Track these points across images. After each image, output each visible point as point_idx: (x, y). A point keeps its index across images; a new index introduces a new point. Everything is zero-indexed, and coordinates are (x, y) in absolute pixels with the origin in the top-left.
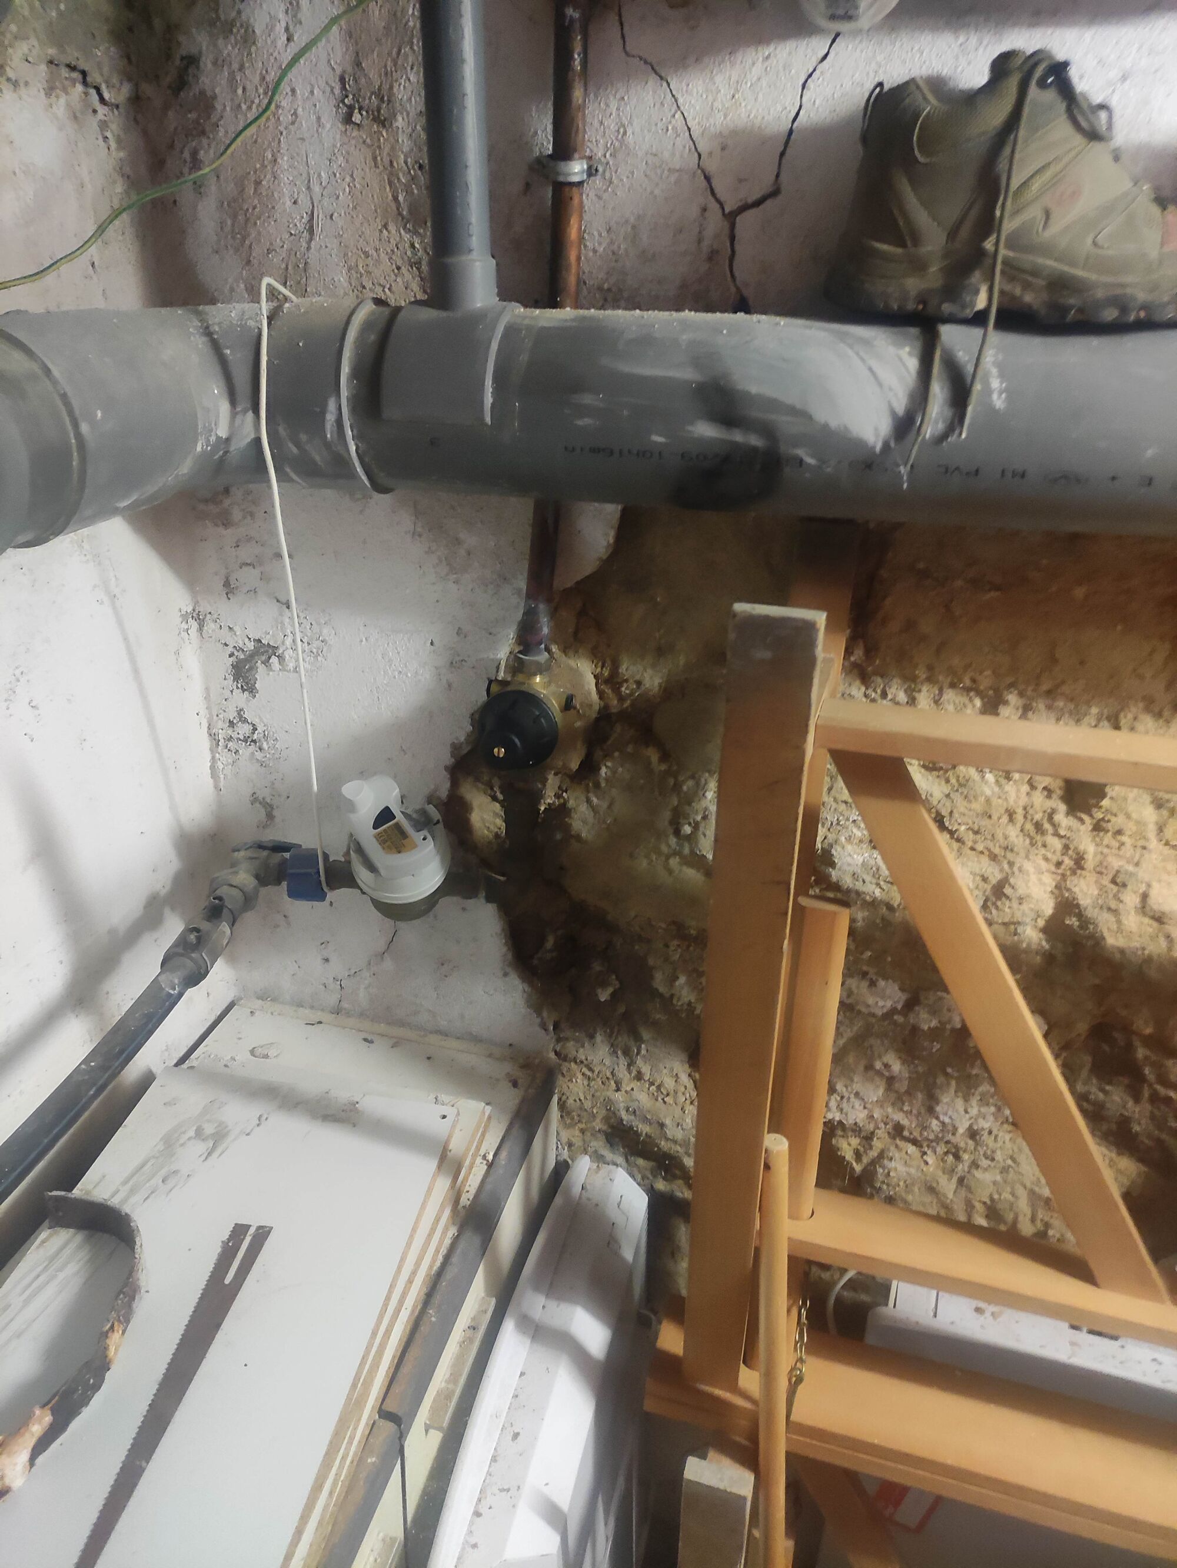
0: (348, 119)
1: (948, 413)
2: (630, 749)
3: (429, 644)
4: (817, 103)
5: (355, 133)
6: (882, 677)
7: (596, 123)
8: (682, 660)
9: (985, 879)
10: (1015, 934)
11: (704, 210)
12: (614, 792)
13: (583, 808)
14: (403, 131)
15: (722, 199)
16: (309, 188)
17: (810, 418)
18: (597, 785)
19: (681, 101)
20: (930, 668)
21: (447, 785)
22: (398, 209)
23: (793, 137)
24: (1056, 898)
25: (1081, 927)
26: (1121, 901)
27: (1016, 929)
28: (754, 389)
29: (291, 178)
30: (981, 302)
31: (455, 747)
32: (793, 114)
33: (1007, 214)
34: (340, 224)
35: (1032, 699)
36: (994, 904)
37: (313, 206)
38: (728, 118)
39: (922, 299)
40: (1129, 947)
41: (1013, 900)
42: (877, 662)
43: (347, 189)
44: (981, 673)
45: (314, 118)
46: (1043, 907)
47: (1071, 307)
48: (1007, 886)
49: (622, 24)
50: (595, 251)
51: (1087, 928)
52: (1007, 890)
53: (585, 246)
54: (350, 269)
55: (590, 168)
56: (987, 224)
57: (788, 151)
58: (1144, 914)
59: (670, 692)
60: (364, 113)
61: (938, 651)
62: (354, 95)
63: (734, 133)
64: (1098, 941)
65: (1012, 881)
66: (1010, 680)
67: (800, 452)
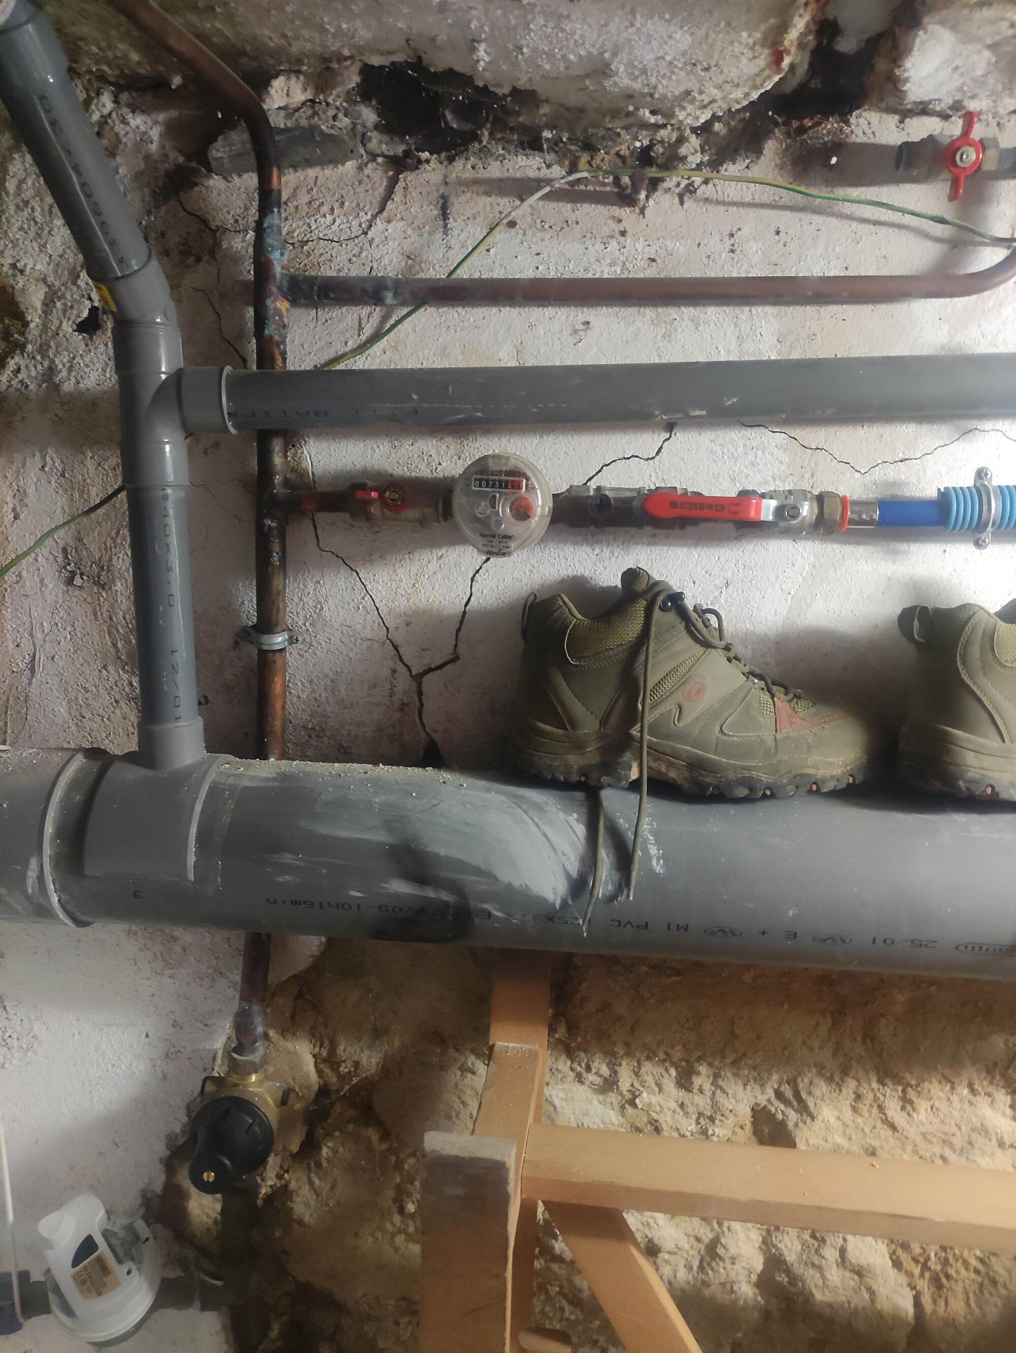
0: (70, 581)
1: (616, 876)
2: (350, 1128)
3: (143, 1036)
4: (485, 592)
5: (77, 593)
6: (585, 1052)
7: (296, 599)
8: (397, 1043)
9: (698, 1239)
10: (732, 1291)
11: (394, 671)
12: (336, 1172)
13: (305, 1191)
14: (122, 594)
15: (409, 664)
16: (31, 635)
17: (495, 878)
18: (319, 1165)
19: (369, 587)
20: (627, 1045)
21: (163, 1178)
22: (117, 654)
23: (466, 617)
24: (764, 1254)
25: (790, 1283)
26: (823, 1257)
27: (732, 1287)
28: (442, 852)
29: (14, 626)
30: (634, 774)
31: (170, 1139)
32: (465, 600)
33: (647, 707)
34: (61, 664)
35: (720, 1068)
36: (709, 1265)
37: (35, 649)
38: (411, 602)
39: (583, 772)
40: (836, 1302)
41: (727, 1261)
42: (579, 1039)
43: (69, 637)
44: (673, 1047)
45: (37, 579)
46: (755, 1264)
47: (709, 784)
48: (719, 1246)
49: (315, 527)
50: (299, 697)
51: (796, 1285)
52: (720, 1251)
53: (290, 693)
54: (70, 701)
55: (291, 637)
56: (632, 716)
57: (463, 627)
58: (845, 1267)
59: (386, 1071)
60: (85, 578)
61: (632, 1030)
62: (76, 564)
63: (416, 613)
64: (808, 1297)
65: (723, 1240)
66: (698, 1054)
67: (488, 907)
